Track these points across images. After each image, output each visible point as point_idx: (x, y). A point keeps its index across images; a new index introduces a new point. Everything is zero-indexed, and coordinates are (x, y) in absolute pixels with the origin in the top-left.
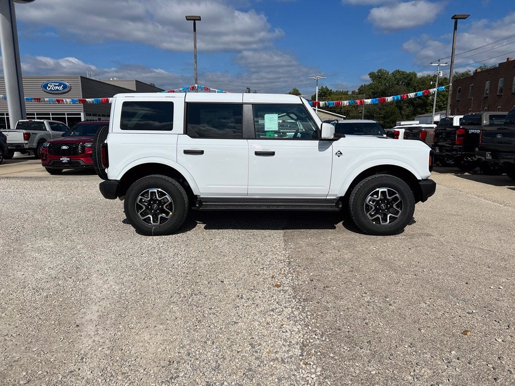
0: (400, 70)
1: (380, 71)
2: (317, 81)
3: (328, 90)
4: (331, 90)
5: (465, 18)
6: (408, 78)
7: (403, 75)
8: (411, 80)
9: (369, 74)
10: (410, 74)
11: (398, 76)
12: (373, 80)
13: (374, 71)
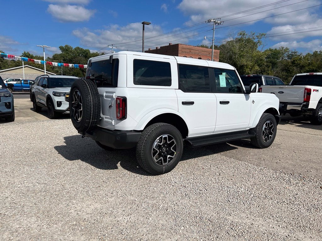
0: (79, 47)
1: (66, 46)
2: (44, 48)
3: (30, 55)
4: (32, 55)
5: (148, 25)
6: (85, 53)
7: (82, 50)
8: (87, 54)
9: (60, 47)
10: (85, 51)
11: (79, 51)
12: (62, 51)
13: (63, 46)
